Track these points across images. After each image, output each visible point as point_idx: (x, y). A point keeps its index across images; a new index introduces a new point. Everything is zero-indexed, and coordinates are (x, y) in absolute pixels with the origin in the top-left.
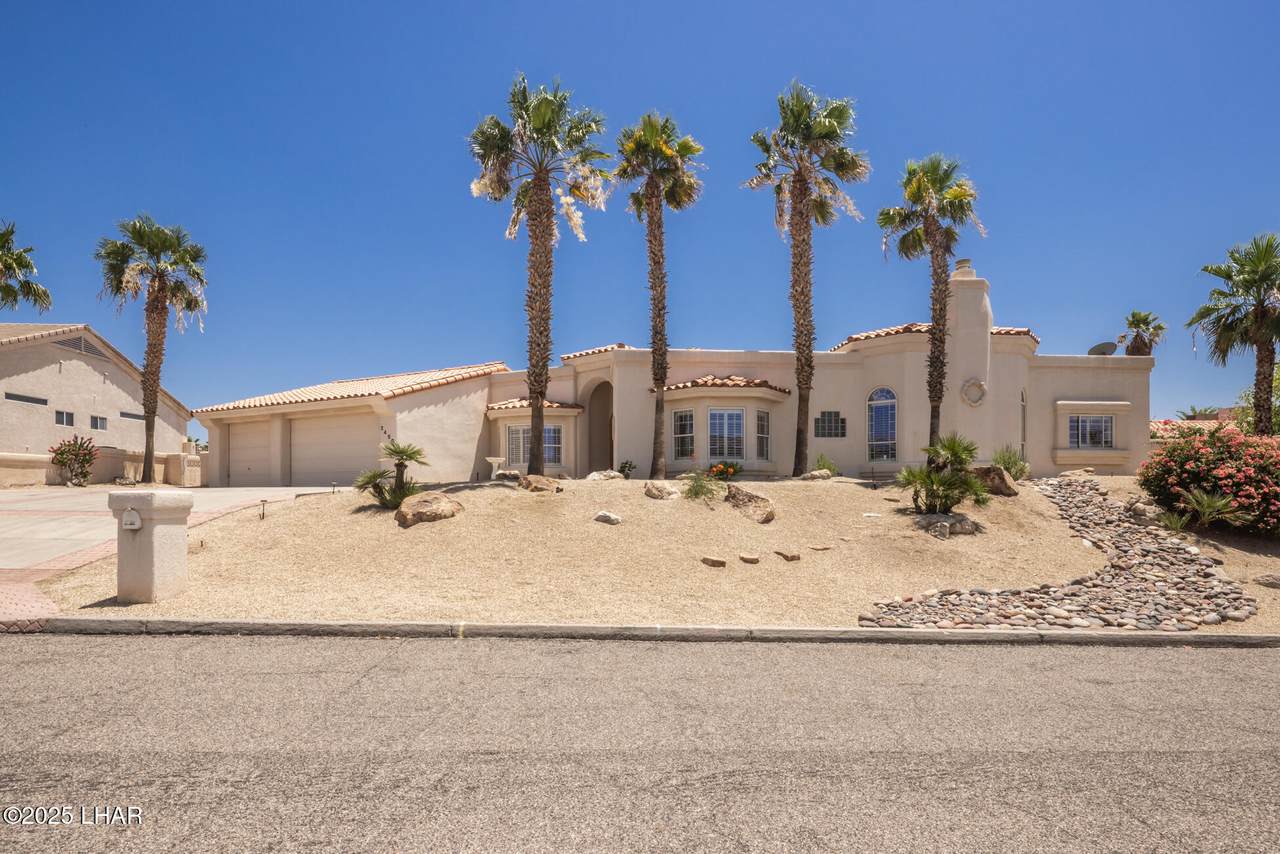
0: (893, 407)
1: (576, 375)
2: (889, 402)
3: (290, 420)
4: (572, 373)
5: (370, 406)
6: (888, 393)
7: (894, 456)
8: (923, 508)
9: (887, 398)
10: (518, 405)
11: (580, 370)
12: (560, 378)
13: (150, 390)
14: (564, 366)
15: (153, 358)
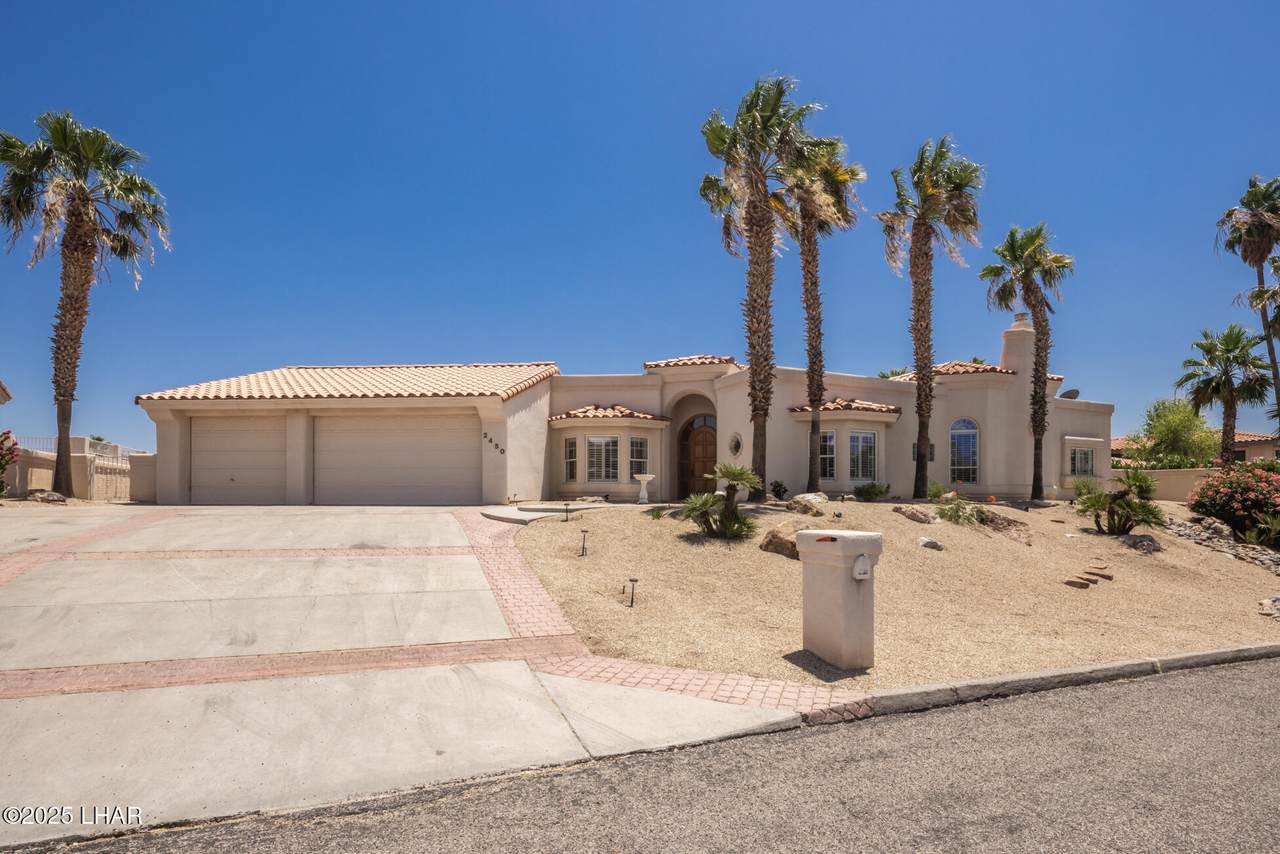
0: (974, 436)
1: (664, 385)
2: (971, 431)
3: (314, 417)
4: (660, 383)
5: (475, 408)
6: (969, 424)
7: (974, 479)
8: (1105, 528)
9: (968, 429)
10: (591, 413)
11: (667, 380)
12: (644, 387)
13: (68, 363)
14: (649, 374)
15: (73, 316)
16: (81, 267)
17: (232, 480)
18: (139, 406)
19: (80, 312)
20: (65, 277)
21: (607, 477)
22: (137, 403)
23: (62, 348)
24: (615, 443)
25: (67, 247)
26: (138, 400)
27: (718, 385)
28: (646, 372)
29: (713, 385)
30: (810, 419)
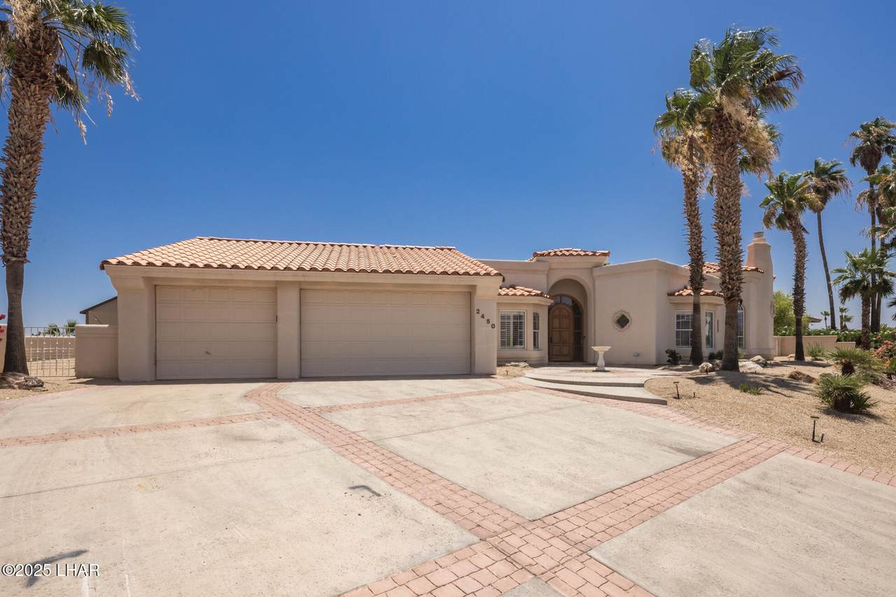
1: (549, 270)
3: (301, 289)
4: (546, 269)
12: (535, 271)
13: (21, 217)
14: (538, 261)
15: (27, 161)
16: (38, 104)
17: (207, 353)
18: (104, 271)
19: (35, 157)
20: (16, 113)
21: (515, 344)
22: (102, 268)
23: (15, 199)
24: (520, 317)
25: (21, 77)
26: (104, 265)
27: (597, 272)
28: (535, 260)
29: (592, 272)
30: (692, 301)
